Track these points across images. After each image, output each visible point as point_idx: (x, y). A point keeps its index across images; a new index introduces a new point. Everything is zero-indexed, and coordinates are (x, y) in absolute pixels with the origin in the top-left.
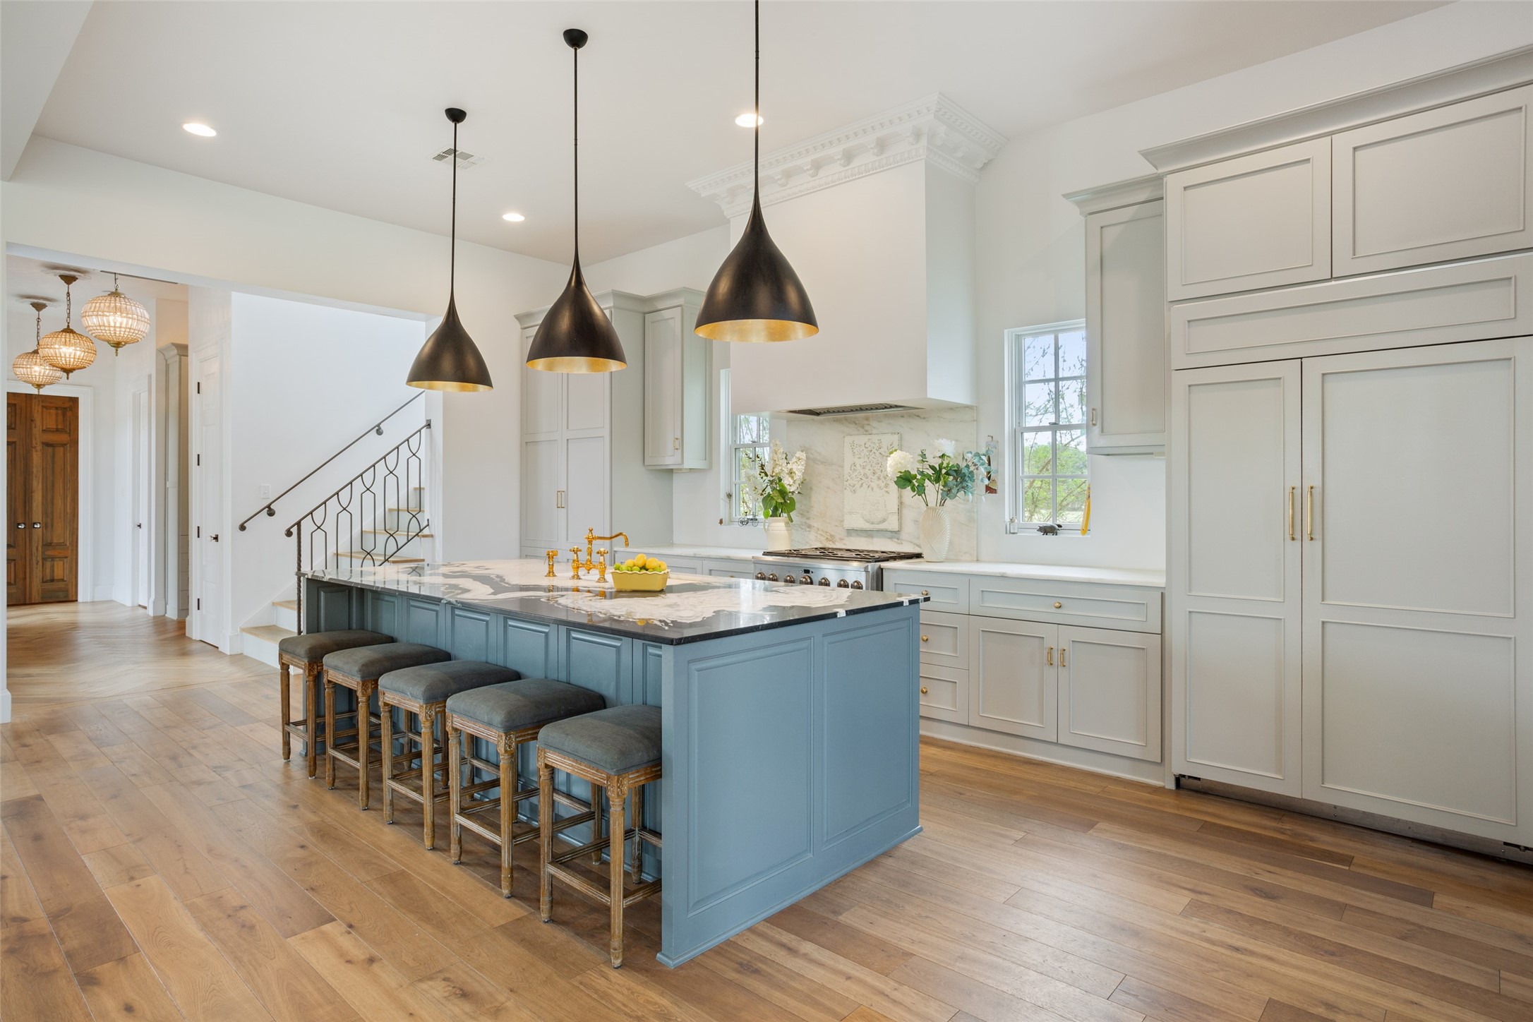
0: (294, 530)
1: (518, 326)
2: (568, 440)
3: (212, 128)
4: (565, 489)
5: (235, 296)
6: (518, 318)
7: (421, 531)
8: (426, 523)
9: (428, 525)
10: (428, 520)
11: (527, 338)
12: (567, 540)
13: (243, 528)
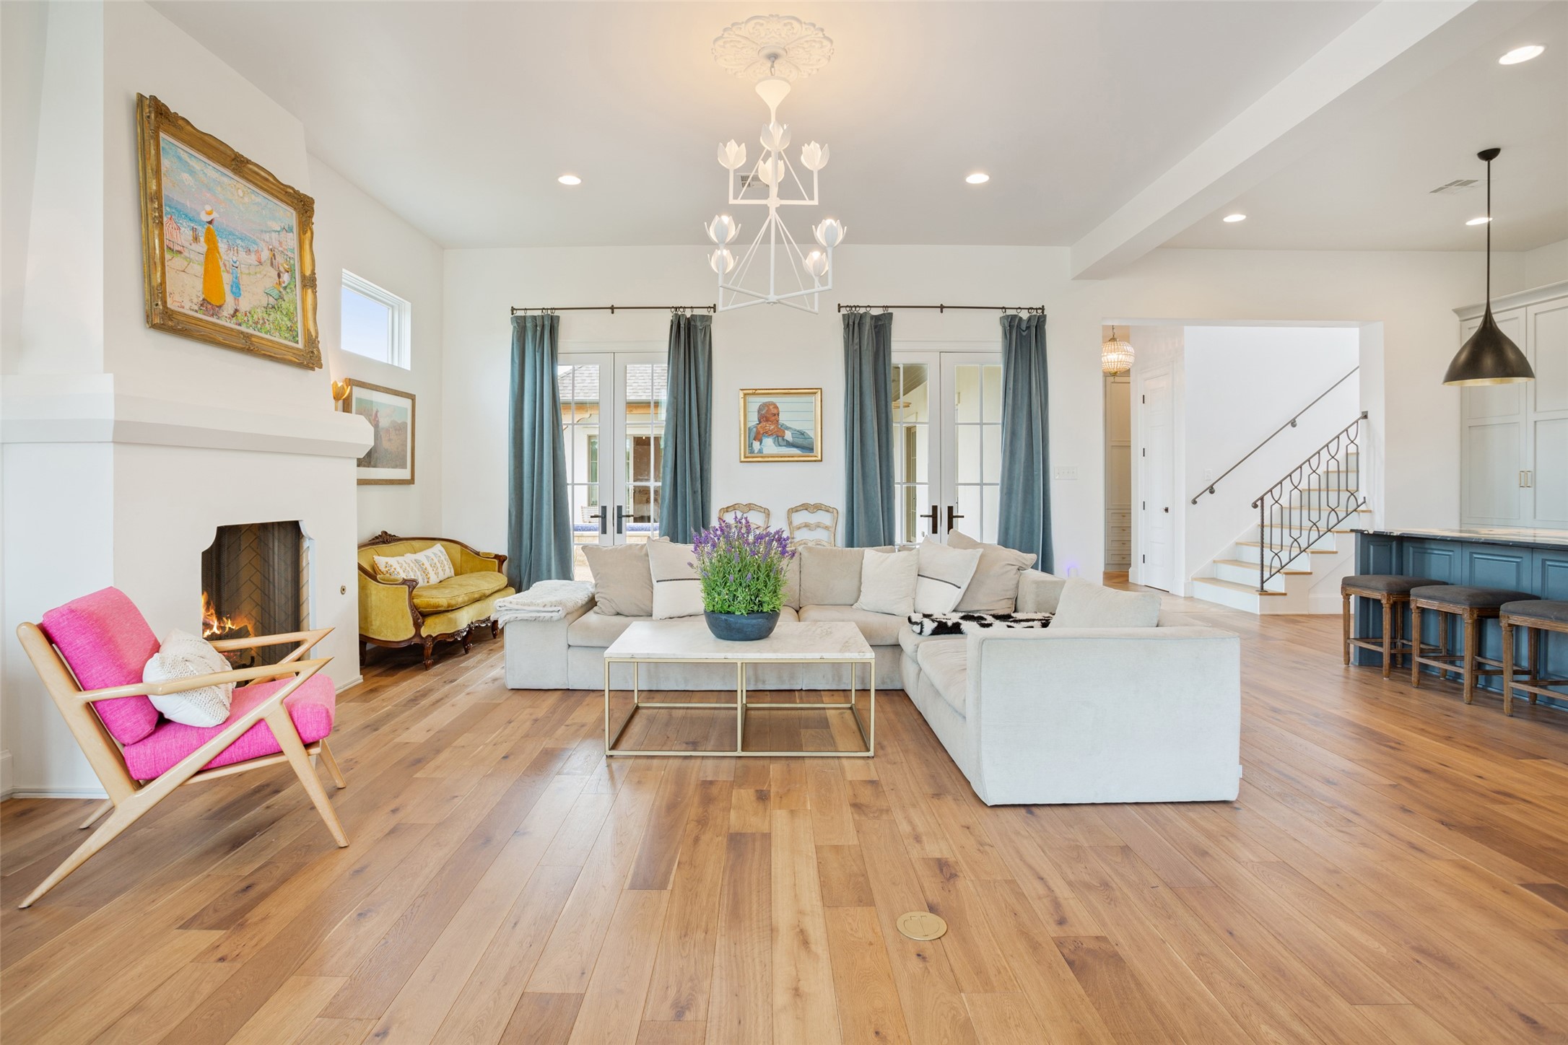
0: (1259, 503)
1: (1457, 318)
2: (1535, 422)
3: (1242, 214)
4: (1532, 469)
5: (1186, 328)
6: (1457, 311)
7: (1358, 506)
8: (1363, 500)
9: (1364, 502)
10: (1365, 498)
11: (1470, 329)
12: (1535, 517)
13: (1194, 502)
